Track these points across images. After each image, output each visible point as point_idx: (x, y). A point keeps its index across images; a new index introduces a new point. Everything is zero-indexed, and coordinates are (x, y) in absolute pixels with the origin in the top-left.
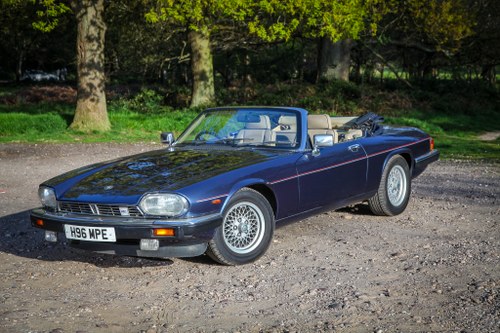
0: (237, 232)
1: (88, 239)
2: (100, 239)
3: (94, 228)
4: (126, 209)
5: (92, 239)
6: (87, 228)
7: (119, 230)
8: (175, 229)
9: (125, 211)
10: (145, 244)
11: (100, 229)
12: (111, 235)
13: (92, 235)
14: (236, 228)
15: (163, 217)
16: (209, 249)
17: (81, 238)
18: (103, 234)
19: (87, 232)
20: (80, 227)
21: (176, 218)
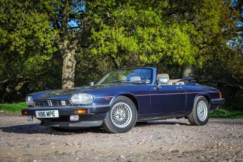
0: (118, 117)
1: (46, 117)
2: (51, 116)
3: (49, 111)
4: (64, 102)
5: (48, 117)
6: (46, 112)
7: (60, 111)
8: (86, 109)
9: (64, 103)
10: (72, 118)
11: (52, 111)
12: (56, 114)
13: (48, 115)
14: (118, 115)
15: (81, 105)
16: (104, 124)
17: (43, 117)
18: (53, 114)
19: (46, 114)
20: (43, 111)
21: (87, 105)
